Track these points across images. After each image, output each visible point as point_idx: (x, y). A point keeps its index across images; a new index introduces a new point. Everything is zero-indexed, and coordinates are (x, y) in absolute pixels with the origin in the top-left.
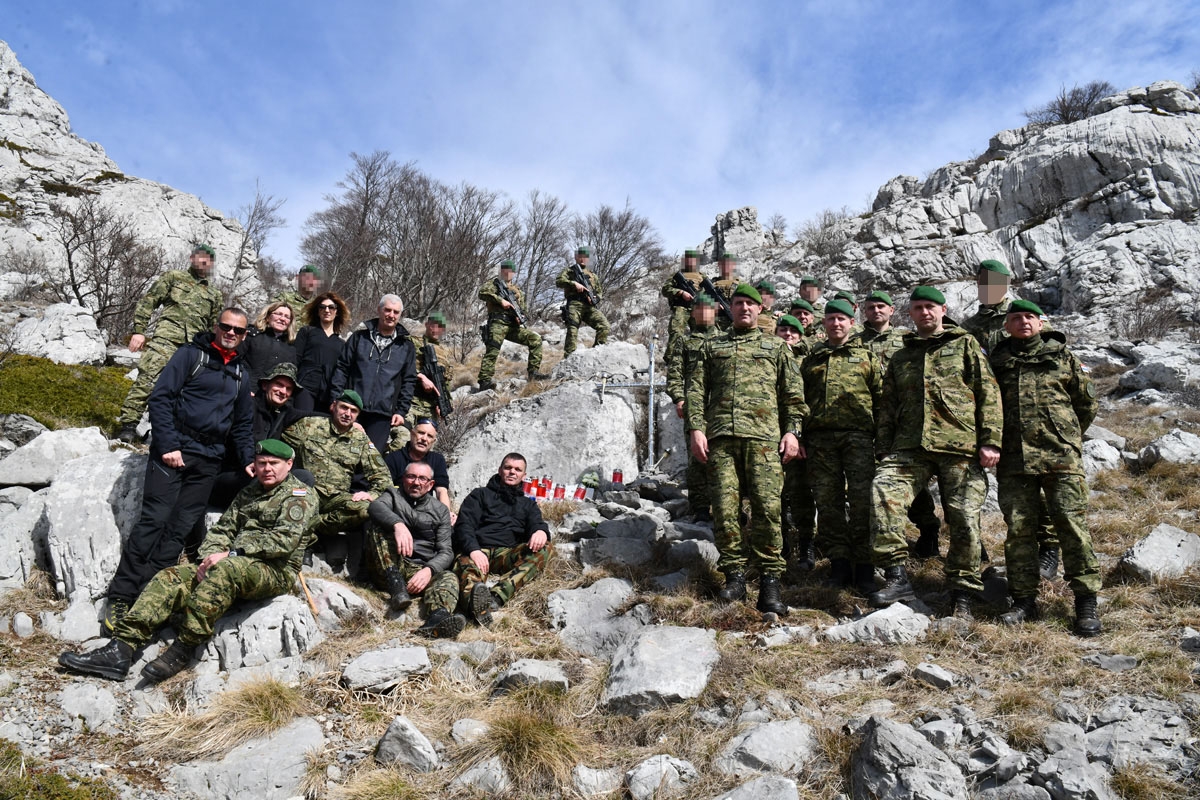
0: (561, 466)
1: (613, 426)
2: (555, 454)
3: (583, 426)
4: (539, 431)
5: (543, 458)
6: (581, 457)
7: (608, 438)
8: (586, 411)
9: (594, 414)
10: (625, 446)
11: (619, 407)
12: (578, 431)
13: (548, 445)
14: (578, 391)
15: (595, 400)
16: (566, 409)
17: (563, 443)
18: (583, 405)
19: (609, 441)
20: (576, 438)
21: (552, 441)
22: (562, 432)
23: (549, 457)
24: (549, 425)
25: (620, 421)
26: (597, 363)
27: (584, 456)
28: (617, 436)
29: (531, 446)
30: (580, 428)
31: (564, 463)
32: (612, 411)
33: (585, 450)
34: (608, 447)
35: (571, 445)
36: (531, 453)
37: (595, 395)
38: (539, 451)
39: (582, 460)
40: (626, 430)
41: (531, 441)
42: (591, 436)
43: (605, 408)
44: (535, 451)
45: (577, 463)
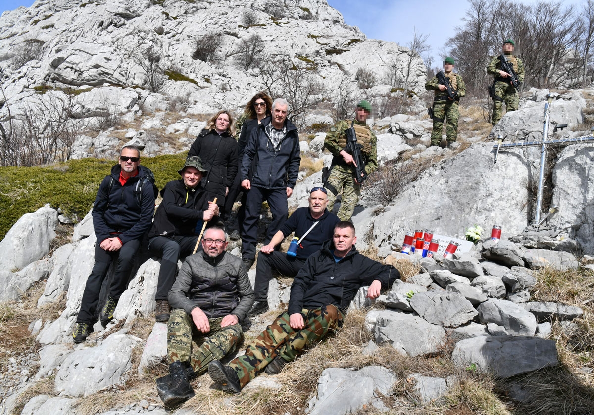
0: (453, 218)
1: (503, 183)
2: (450, 207)
3: (476, 184)
4: (442, 188)
5: (440, 211)
6: (471, 211)
7: (497, 195)
8: (481, 171)
9: (488, 173)
10: (514, 202)
11: (512, 166)
12: (472, 188)
13: (447, 200)
14: (480, 152)
15: (490, 159)
16: (467, 169)
17: (458, 198)
18: (481, 165)
19: (497, 198)
20: (469, 194)
21: (450, 197)
22: (459, 189)
23: (445, 211)
24: (450, 183)
25: (511, 178)
26: (521, 122)
27: (474, 210)
28: (506, 193)
29: (434, 200)
30: (474, 185)
31: (456, 217)
32: (504, 170)
33: (475, 205)
34: (496, 203)
35: (464, 201)
36: (433, 206)
37: (492, 155)
38: (439, 205)
39: (472, 213)
40: (518, 187)
41: (435, 196)
42: (482, 192)
43: (497, 167)
44: (436, 204)
45: (467, 216)
